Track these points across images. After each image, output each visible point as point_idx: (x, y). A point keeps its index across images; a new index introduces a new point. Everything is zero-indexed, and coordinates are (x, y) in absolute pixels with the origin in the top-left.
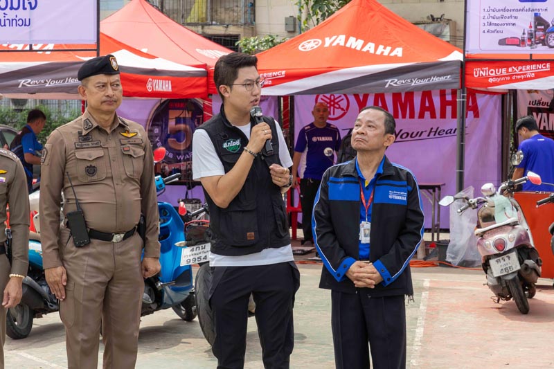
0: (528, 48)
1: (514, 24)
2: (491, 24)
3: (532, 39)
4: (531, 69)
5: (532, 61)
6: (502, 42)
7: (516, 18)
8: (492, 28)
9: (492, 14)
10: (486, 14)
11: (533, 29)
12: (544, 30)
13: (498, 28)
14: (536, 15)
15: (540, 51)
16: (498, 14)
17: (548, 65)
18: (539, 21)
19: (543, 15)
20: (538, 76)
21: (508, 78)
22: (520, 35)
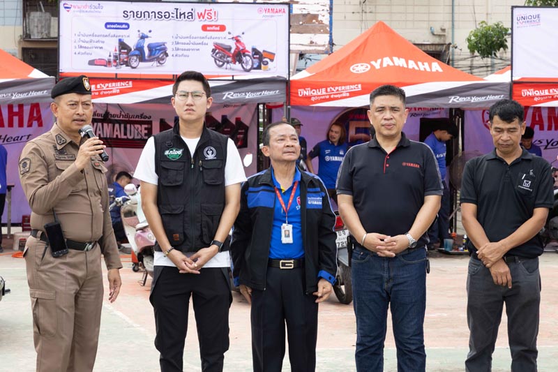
0: (114, 68)
1: (101, 48)
2: (81, 47)
3: (118, 61)
4: (116, 86)
5: (116, 79)
6: (92, 63)
7: (103, 42)
8: (82, 50)
9: (83, 38)
10: (77, 38)
11: (118, 52)
12: (127, 53)
13: (87, 51)
14: (120, 40)
15: (124, 70)
16: (88, 39)
17: (131, 83)
18: (123, 45)
19: (126, 41)
20: (122, 92)
21: (97, 93)
22: (106, 57)
